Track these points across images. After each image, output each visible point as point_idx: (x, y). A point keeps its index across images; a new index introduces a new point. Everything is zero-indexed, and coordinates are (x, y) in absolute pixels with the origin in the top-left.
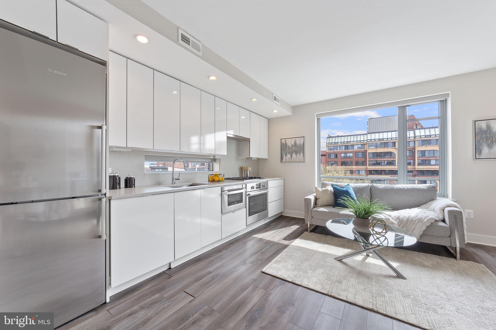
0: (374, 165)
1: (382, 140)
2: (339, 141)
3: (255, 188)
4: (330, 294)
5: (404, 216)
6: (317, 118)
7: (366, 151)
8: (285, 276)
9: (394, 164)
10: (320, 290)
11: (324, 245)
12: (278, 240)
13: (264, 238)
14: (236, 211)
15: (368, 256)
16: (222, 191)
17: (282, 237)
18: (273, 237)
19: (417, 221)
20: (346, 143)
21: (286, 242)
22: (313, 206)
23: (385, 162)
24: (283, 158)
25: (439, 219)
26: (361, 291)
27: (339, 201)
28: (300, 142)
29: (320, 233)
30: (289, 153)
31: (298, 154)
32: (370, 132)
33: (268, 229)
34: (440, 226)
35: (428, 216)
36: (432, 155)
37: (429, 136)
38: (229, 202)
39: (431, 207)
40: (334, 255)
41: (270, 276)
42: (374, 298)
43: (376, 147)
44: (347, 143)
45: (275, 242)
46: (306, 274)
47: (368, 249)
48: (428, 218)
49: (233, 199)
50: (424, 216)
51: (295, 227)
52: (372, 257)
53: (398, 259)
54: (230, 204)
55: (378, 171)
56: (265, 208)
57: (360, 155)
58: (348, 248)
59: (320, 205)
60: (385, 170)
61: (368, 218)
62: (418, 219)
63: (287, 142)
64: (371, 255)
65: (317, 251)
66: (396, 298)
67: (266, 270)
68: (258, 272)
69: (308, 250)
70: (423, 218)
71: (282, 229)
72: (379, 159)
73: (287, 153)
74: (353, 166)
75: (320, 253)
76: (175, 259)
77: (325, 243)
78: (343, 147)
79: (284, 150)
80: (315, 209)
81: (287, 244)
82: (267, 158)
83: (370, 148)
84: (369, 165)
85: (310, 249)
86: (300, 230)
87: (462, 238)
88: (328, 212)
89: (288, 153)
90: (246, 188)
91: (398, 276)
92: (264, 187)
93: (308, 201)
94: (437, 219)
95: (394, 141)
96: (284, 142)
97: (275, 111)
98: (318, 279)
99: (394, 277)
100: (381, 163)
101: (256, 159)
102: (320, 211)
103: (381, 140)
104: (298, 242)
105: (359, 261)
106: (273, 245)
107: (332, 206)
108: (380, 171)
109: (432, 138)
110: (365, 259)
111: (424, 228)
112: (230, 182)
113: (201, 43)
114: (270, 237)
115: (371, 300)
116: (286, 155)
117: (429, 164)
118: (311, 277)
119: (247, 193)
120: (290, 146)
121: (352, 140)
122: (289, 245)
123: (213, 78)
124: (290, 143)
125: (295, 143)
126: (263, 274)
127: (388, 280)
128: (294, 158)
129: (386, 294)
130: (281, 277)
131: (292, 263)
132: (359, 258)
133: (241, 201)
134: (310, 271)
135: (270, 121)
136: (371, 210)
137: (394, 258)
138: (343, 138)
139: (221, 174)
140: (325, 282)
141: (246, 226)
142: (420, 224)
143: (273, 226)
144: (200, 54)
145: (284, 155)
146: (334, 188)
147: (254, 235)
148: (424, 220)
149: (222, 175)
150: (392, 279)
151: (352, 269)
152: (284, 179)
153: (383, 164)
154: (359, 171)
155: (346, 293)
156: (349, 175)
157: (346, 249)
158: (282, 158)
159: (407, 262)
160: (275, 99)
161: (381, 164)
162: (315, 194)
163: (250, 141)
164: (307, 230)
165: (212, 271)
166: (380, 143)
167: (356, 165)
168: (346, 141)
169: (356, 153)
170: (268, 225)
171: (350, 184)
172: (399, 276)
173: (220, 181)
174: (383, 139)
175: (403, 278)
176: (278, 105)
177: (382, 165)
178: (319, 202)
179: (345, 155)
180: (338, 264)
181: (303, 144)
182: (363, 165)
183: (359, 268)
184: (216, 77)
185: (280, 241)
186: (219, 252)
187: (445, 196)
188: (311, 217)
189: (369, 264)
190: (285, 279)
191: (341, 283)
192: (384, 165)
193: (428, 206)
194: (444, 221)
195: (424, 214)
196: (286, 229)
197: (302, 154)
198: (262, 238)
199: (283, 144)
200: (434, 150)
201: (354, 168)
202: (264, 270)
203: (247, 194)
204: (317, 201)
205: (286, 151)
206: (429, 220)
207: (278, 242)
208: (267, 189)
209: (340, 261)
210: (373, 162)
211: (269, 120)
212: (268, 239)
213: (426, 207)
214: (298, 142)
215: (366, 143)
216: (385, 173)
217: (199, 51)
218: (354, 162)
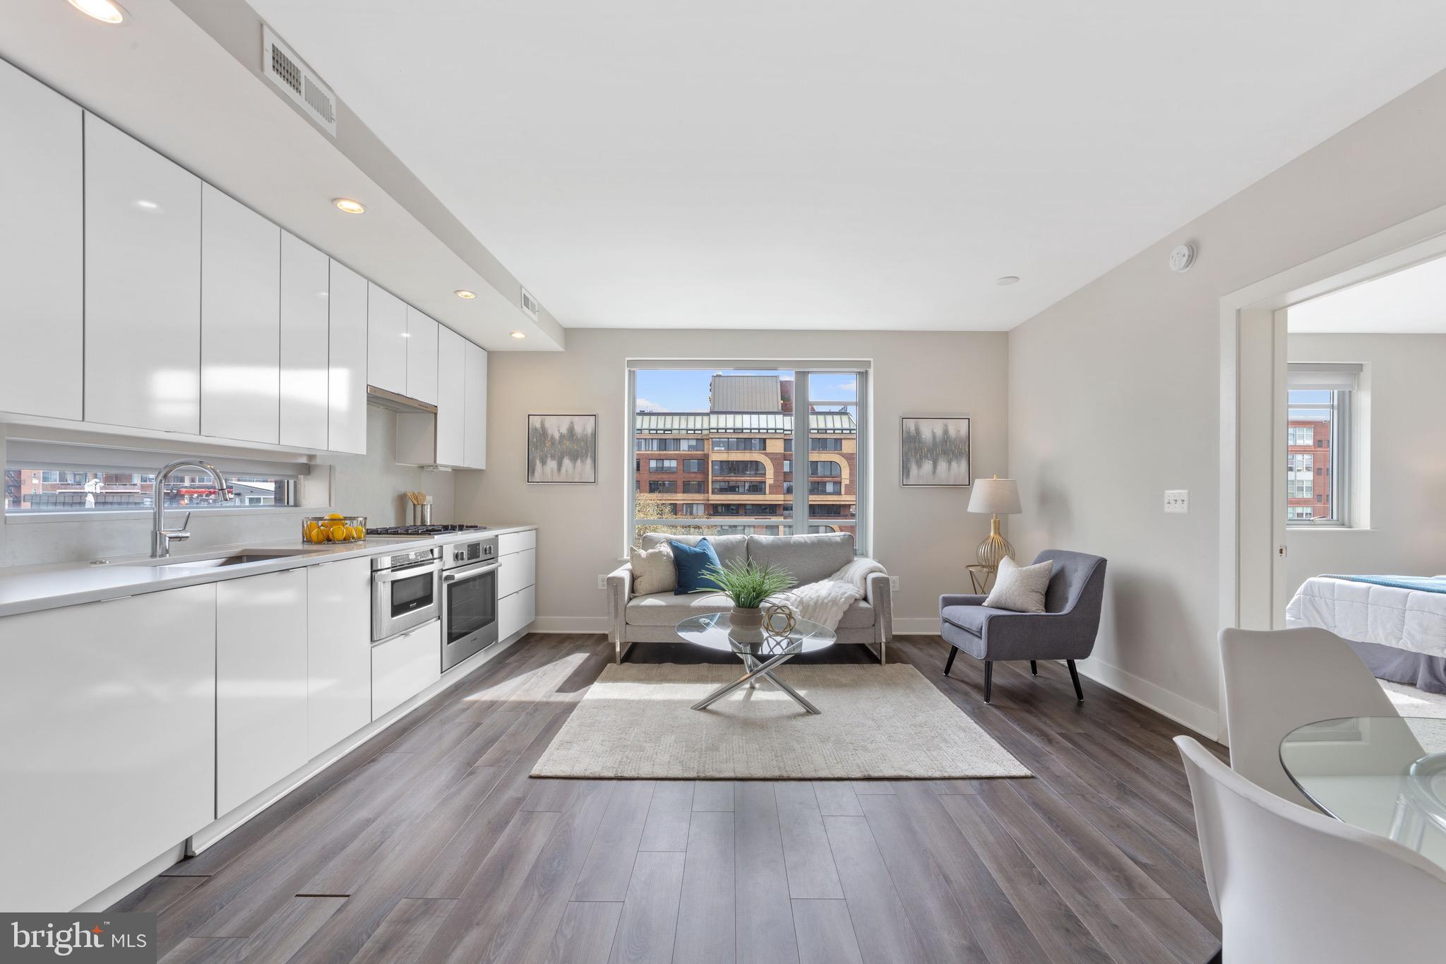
0: (723, 491)
1: (741, 431)
2: (644, 427)
3: (465, 556)
4: (702, 775)
5: (810, 598)
6: (630, 371)
7: (706, 456)
8: (596, 770)
9: (763, 490)
10: (680, 775)
11: (661, 685)
12: (545, 696)
13: (503, 699)
14: (413, 631)
15: (753, 688)
16: (374, 571)
17: (552, 686)
18: (527, 691)
19: (830, 604)
20: (662, 432)
21: (568, 697)
22: (629, 594)
23: (745, 485)
24: (534, 470)
25: (860, 595)
26: (755, 753)
27: (703, 574)
28: (584, 429)
29: (645, 662)
30: (553, 457)
31: (579, 461)
32: (716, 410)
33: (502, 674)
34: (862, 609)
35: (845, 593)
36: (828, 473)
37: (824, 431)
38: (395, 603)
39: (847, 575)
40: (689, 701)
41: (558, 781)
42: (780, 759)
43: (729, 448)
44: (664, 433)
45: (538, 702)
46: (642, 753)
47: (759, 671)
48: (845, 595)
49: (404, 596)
50: (840, 593)
51: (577, 659)
52: (759, 689)
53: (804, 684)
54: (397, 609)
55: (732, 507)
56: (489, 615)
57: (694, 465)
58: (713, 681)
59: (644, 593)
60: (745, 505)
61: (758, 606)
62: (831, 601)
63: (547, 425)
64: (757, 685)
65: (649, 701)
66: (811, 748)
67: (541, 771)
68: (523, 777)
69: (629, 702)
70: (839, 596)
71: (545, 668)
72: (733, 478)
73: (546, 456)
74: (678, 494)
75: (658, 702)
76: (216, 817)
77: (662, 680)
78: (655, 443)
79: (537, 446)
80: (633, 603)
81: (571, 700)
82: (484, 468)
83: (715, 449)
84: (713, 493)
85: (633, 701)
86: (592, 662)
87: (889, 627)
88: (666, 606)
89: (549, 455)
90: (441, 557)
91: (808, 712)
92: (490, 553)
93: (615, 584)
94: (858, 596)
95: (764, 437)
96: (538, 425)
97: (518, 335)
98: (671, 756)
99: (802, 715)
100: (738, 487)
101: (450, 470)
102: (646, 607)
103: (739, 431)
104: (598, 691)
105: (738, 701)
106: (536, 710)
107: (673, 593)
108: (734, 508)
109: (828, 436)
110: (749, 695)
111: (840, 616)
112: (388, 543)
113: (335, 95)
114: (518, 693)
115: (775, 763)
116: (544, 462)
117: (824, 492)
118: (655, 756)
119: (445, 574)
120: (557, 436)
121: (676, 426)
122: (579, 702)
123: (349, 206)
124: (556, 427)
125: (571, 430)
126: (535, 780)
127: (794, 722)
128: (567, 471)
129: (796, 746)
130: (588, 774)
131: (601, 738)
132: (738, 695)
133: (426, 599)
134: (648, 745)
135: (494, 359)
136: (766, 587)
137: (795, 682)
138: (654, 418)
139: (351, 519)
140: (686, 757)
141: (442, 673)
142: (835, 608)
143: (517, 663)
144: (331, 128)
145: (538, 462)
146: (675, 549)
147: (467, 696)
148: (839, 600)
149: (361, 519)
150: (800, 718)
151: (729, 718)
152: (536, 529)
153: (741, 490)
154: (691, 506)
155: (731, 765)
156: (671, 518)
157: (710, 685)
158: (530, 469)
159: (817, 685)
160: (527, 301)
161: (737, 489)
162: (629, 566)
163: (436, 414)
164: (611, 659)
165: (370, 816)
166: (735, 440)
167: (684, 492)
168: (661, 426)
169: (683, 460)
170: (500, 663)
171: (707, 537)
172: (811, 711)
173: (353, 538)
174: (742, 429)
175: (816, 712)
176: (531, 319)
177: (739, 493)
178: (642, 585)
179: (660, 465)
180: (702, 716)
181: (592, 434)
182: (699, 492)
183: (742, 714)
184: (362, 205)
185: (550, 697)
186: (369, 763)
187: (864, 555)
188: (624, 623)
189: (757, 702)
190: (597, 775)
191: (717, 749)
192: (743, 494)
193: (844, 573)
194: (865, 599)
195: (838, 589)
196: (556, 664)
197: (589, 461)
198: (495, 699)
199: (536, 429)
200: (831, 462)
201: (680, 498)
202: (536, 770)
203: (443, 576)
204: (637, 582)
205: (542, 451)
206: (847, 598)
207: (545, 700)
208: (494, 558)
209: (704, 709)
210: (722, 484)
211: (493, 357)
212: (513, 698)
213: (840, 577)
214: (578, 429)
215: (706, 435)
216: (746, 513)
217: (330, 119)
218: (680, 484)
